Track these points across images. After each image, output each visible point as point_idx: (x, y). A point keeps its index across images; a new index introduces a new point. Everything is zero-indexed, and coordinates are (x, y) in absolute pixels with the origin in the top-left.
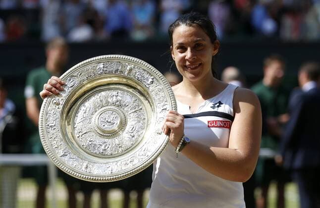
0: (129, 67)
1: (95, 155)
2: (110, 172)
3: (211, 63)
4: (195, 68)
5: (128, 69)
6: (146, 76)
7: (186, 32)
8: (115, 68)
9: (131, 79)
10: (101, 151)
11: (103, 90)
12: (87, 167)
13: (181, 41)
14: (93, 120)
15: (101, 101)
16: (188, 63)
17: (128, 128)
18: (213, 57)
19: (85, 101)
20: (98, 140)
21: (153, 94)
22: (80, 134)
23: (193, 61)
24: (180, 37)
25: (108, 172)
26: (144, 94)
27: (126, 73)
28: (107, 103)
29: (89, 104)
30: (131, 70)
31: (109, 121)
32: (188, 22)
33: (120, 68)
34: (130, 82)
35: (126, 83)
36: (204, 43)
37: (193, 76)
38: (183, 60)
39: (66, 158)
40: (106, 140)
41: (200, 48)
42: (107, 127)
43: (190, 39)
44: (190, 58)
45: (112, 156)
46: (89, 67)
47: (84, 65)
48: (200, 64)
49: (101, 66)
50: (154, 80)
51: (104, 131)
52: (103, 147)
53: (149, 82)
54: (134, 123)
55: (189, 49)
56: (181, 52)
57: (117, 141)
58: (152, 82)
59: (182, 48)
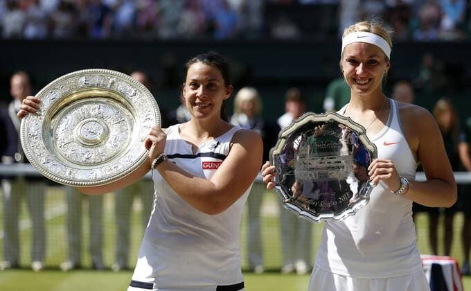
0: (111, 80)
1: (78, 163)
2: (94, 177)
3: (220, 106)
4: (205, 107)
5: (110, 81)
6: (129, 88)
7: (201, 69)
8: (97, 82)
9: (114, 91)
10: (84, 159)
11: (85, 103)
12: (70, 173)
13: (195, 77)
14: (75, 131)
15: (83, 113)
16: (197, 101)
17: (111, 138)
18: (224, 101)
19: (67, 113)
20: (81, 150)
21: (136, 106)
22: (63, 144)
23: (203, 99)
24: (194, 73)
25: (92, 177)
26: (127, 106)
27: (109, 86)
28: (89, 116)
29: (71, 117)
30: (113, 83)
31: (92, 131)
32: (205, 60)
33: (102, 81)
34: (113, 95)
35: (109, 95)
36: (218, 84)
37: (201, 114)
38: (194, 97)
39: (49, 165)
40: (89, 149)
41: (214, 88)
42: (89, 137)
43: (204, 77)
44: (201, 96)
45: (95, 164)
46: (71, 80)
47: (65, 79)
48: (210, 104)
49: (83, 79)
50: (137, 91)
51: (86, 141)
52: (86, 156)
53: (132, 94)
54: (117, 133)
55: (201, 86)
56: (193, 89)
57: (100, 150)
58: (135, 94)
59: (195, 85)
